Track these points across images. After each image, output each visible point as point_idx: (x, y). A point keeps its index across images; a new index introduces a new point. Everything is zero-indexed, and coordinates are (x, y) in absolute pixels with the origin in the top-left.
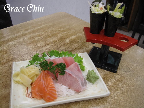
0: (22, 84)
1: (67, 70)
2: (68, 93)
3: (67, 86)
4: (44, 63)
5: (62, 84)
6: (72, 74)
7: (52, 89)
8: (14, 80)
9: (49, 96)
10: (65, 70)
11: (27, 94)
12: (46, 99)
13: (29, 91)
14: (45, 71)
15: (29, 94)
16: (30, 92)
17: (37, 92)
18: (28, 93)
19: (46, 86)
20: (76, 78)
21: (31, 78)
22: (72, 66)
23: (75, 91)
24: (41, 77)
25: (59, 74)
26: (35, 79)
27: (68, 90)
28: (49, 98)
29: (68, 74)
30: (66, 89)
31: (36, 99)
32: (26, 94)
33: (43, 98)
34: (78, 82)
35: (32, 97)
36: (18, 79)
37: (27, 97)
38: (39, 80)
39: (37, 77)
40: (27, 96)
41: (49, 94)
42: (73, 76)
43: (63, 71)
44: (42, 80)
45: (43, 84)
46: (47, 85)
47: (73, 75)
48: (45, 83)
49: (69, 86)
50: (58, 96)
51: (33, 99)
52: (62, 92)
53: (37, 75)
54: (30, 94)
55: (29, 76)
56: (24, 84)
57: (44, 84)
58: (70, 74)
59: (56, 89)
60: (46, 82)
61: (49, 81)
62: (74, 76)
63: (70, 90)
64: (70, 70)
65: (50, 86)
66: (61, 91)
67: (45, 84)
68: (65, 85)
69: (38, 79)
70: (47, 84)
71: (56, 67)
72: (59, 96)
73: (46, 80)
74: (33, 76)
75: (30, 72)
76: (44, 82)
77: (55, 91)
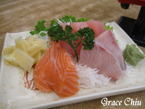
0: (18, 66)
3: (96, 69)
4: (57, 28)
5: (86, 66)
7: (71, 73)
8: (5, 60)
9: (65, 87)
11: (27, 84)
12: (61, 91)
13: (30, 77)
15: (29, 83)
16: (31, 79)
17: (44, 79)
18: (28, 82)
19: (60, 69)
20: (112, 56)
21: (34, 56)
23: (110, 78)
24: (51, 53)
25: (83, 47)
26: (40, 57)
27: (98, 76)
28: (65, 91)
29: (98, 48)
30: (94, 74)
31: (43, 91)
32: (25, 83)
33: (53, 90)
34: (116, 62)
35: (34, 88)
36: (11, 57)
37: (26, 89)
38: (47, 60)
39: (44, 55)
40: (25, 87)
41: (66, 83)
42: (107, 52)
43: (90, 42)
44: (52, 58)
46: (62, 66)
47: (107, 50)
48: (58, 62)
50: (80, 86)
51: (36, 91)
52: (87, 80)
53: (42, 52)
54: (31, 83)
55: (29, 52)
56: (21, 65)
57: (55, 65)
58: (102, 49)
60: (60, 61)
62: (110, 52)
63: (102, 76)
65: (68, 69)
66: (85, 78)
67: (58, 65)
69: (44, 58)
71: (78, 35)
72: (82, 86)
73: (60, 58)
74: (36, 52)
75: (32, 45)
76: (57, 62)
77: (77, 77)
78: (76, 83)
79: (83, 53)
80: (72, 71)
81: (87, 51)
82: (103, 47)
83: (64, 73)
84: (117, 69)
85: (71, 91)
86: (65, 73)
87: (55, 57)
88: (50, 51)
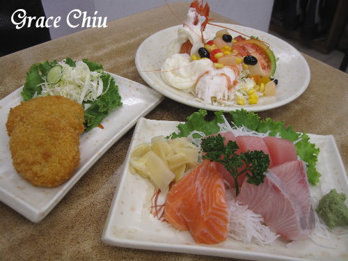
0: (149, 178)
1: (272, 175)
2: (256, 235)
3: (259, 216)
4: (215, 142)
5: (247, 206)
6: (283, 189)
7: (218, 212)
8: (130, 165)
10: (264, 173)
11: (154, 209)
12: (198, 234)
13: (162, 200)
14: (211, 161)
15: (158, 208)
16: (162, 204)
17: (179, 210)
18: (156, 206)
19: (204, 202)
20: (288, 202)
21: (174, 171)
22: (286, 167)
23: (279, 236)
25: (247, 179)
26: (182, 175)
27: (260, 227)
28: (204, 235)
29: (270, 185)
30: (254, 222)
31: (173, 226)
32: (152, 207)
33: (189, 230)
34: (294, 213)
35: (162, 219)
36: (140, 164)
37: (151, 216)
38: (190, 183)
40: (151, 212)
41: (207, 224)
42: (282, 195)
43: (258, 174)
44: (197, 183)
45: (197, 193)
47: (282, 192)
48: (204, 192)
49: (264, 216)
50: (229, 234)
51: (165, 223)
52: (242, 229)
53: (188, 166)
54: (160, 209)
55: (169, 163)
56: (152, 177)
57: (200, 195)
58: (275, 188)
59: (229, 217)
60: (207, 192)
61: (215, 192)
62: (287, 196)
63: (266, 230)
64: (278, 176)
65: (214, 206)
66: (240, 224)
67: (202, 195)
68: (256, 213)
69: (188, 177)
70: (208, 196)
71: (243, 160)
72: (232, 235)
73: (208, 187)
74: (179, 165)
75: (175, 153)
76: (203, 190)
77: (226, 221)
78: (224, 228)
79: (245, 187)
80: (220, 210)
81: (252, 186)
82: (278, 185)
83: (208, 209)
84: (293, 225)
85: (213, 238)
86: (210, 211)
87: (201, 183)
88: (198, 170)
